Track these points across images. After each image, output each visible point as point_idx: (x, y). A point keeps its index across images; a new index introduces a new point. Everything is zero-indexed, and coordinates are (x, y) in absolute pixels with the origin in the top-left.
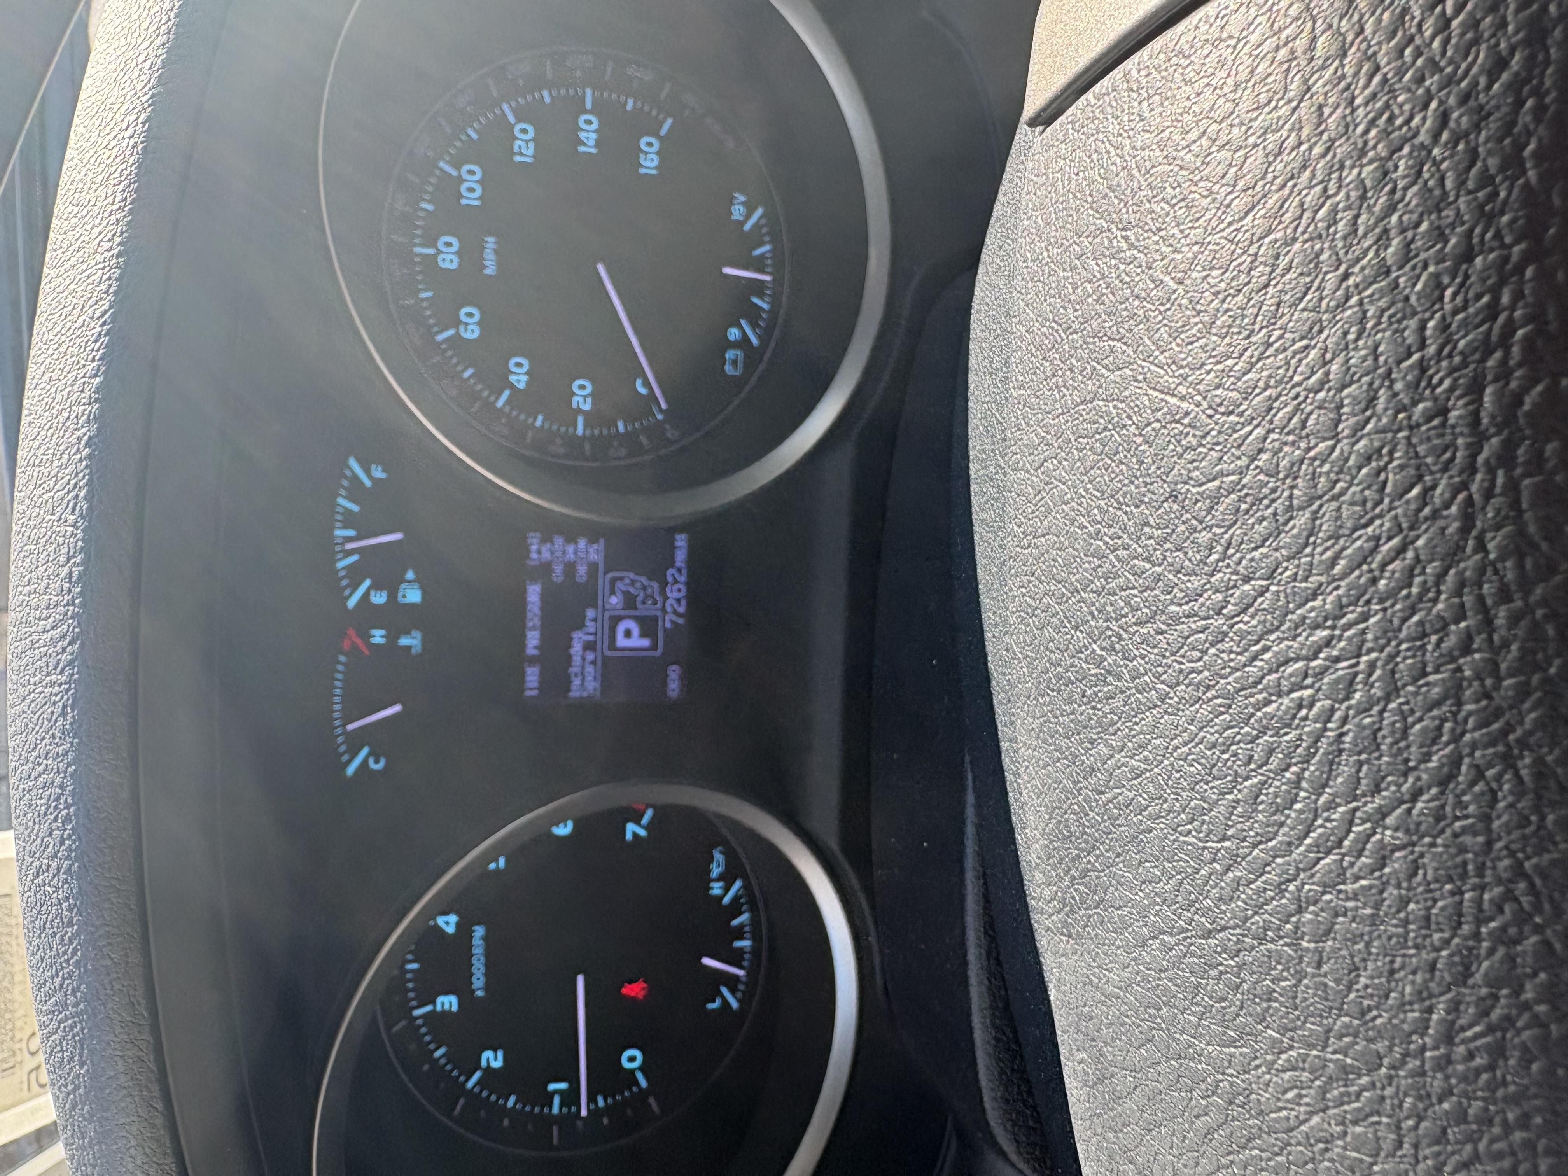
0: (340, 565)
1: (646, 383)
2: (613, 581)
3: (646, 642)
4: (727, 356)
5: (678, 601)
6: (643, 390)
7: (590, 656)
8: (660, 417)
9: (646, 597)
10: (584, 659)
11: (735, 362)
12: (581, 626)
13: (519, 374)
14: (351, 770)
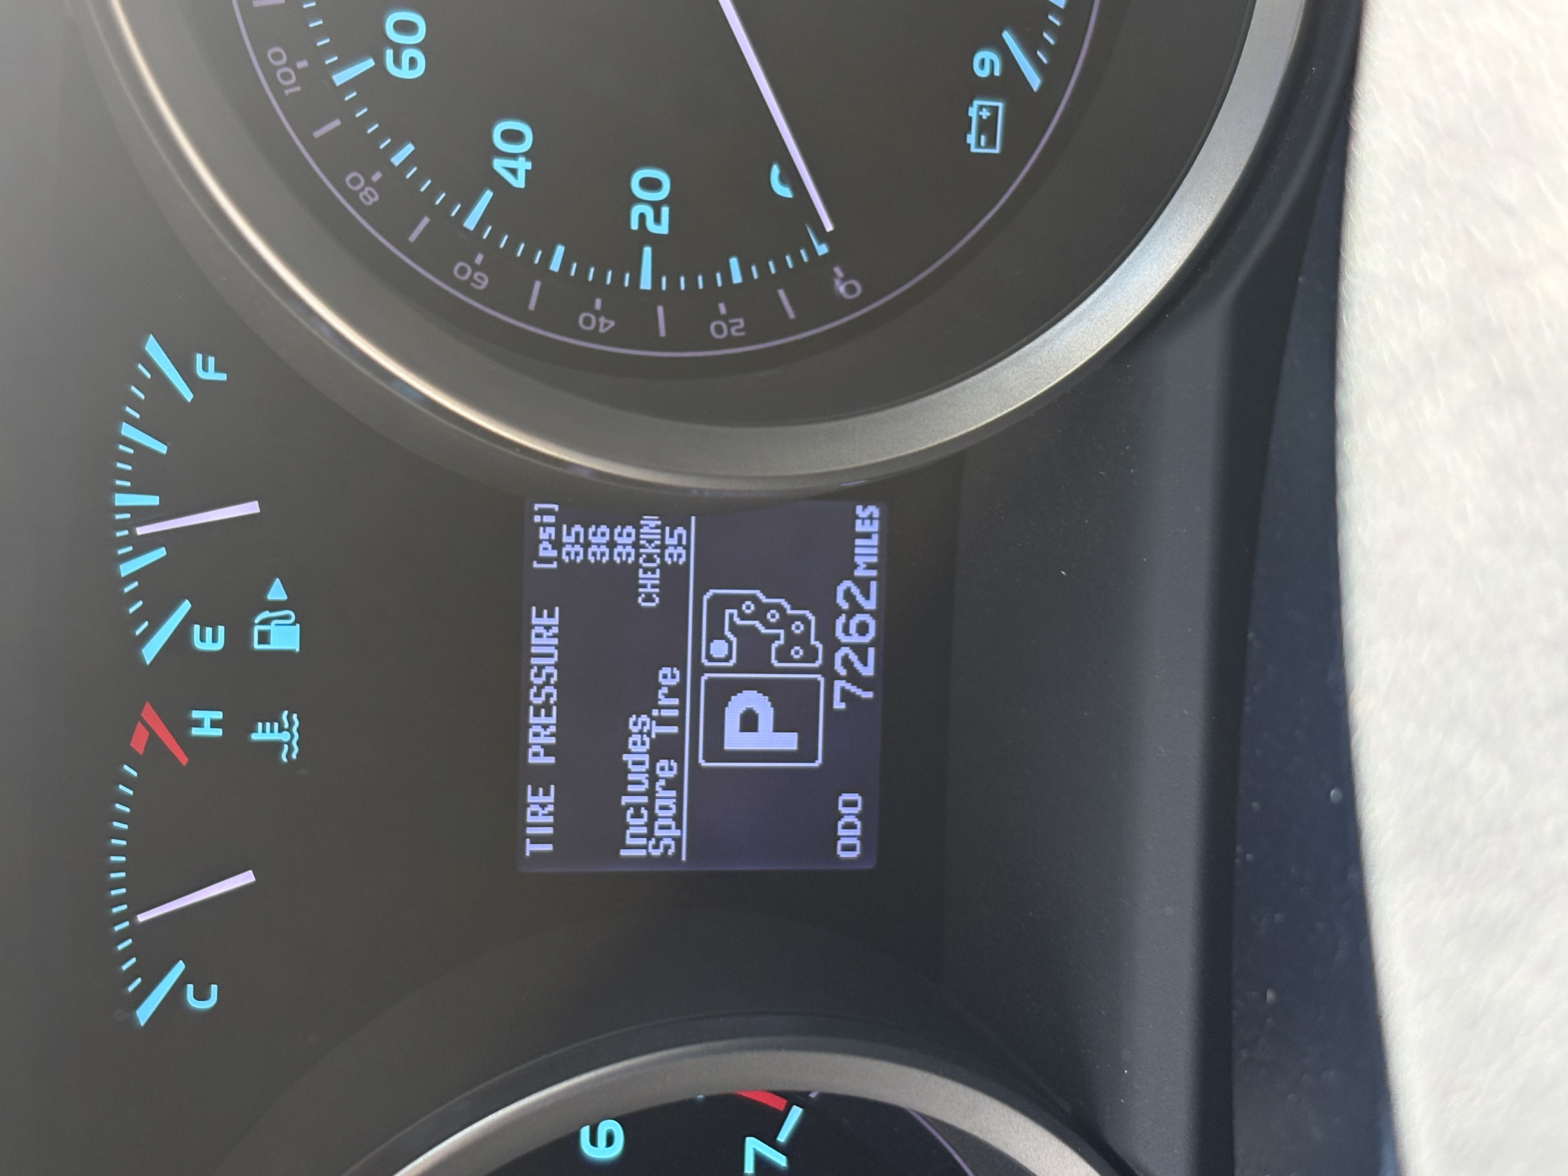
0: (126, 569)
1: (791, 176)
2: (718, 605)
3: (789, 741)
4: (973, 112)
5: (860, 650)
6: (784, 192)
7: (666, 769)
8: (822, 249)
9: (792, 640)
10: (653, 778)
11: (987, 127)
12: (647, 704)
13: (514, 156)
14: (144, 1013)
